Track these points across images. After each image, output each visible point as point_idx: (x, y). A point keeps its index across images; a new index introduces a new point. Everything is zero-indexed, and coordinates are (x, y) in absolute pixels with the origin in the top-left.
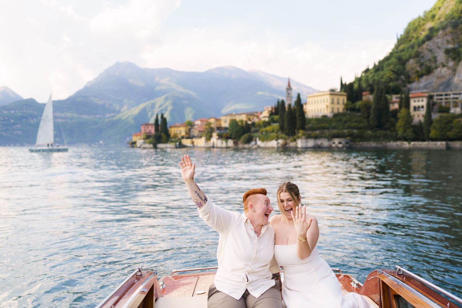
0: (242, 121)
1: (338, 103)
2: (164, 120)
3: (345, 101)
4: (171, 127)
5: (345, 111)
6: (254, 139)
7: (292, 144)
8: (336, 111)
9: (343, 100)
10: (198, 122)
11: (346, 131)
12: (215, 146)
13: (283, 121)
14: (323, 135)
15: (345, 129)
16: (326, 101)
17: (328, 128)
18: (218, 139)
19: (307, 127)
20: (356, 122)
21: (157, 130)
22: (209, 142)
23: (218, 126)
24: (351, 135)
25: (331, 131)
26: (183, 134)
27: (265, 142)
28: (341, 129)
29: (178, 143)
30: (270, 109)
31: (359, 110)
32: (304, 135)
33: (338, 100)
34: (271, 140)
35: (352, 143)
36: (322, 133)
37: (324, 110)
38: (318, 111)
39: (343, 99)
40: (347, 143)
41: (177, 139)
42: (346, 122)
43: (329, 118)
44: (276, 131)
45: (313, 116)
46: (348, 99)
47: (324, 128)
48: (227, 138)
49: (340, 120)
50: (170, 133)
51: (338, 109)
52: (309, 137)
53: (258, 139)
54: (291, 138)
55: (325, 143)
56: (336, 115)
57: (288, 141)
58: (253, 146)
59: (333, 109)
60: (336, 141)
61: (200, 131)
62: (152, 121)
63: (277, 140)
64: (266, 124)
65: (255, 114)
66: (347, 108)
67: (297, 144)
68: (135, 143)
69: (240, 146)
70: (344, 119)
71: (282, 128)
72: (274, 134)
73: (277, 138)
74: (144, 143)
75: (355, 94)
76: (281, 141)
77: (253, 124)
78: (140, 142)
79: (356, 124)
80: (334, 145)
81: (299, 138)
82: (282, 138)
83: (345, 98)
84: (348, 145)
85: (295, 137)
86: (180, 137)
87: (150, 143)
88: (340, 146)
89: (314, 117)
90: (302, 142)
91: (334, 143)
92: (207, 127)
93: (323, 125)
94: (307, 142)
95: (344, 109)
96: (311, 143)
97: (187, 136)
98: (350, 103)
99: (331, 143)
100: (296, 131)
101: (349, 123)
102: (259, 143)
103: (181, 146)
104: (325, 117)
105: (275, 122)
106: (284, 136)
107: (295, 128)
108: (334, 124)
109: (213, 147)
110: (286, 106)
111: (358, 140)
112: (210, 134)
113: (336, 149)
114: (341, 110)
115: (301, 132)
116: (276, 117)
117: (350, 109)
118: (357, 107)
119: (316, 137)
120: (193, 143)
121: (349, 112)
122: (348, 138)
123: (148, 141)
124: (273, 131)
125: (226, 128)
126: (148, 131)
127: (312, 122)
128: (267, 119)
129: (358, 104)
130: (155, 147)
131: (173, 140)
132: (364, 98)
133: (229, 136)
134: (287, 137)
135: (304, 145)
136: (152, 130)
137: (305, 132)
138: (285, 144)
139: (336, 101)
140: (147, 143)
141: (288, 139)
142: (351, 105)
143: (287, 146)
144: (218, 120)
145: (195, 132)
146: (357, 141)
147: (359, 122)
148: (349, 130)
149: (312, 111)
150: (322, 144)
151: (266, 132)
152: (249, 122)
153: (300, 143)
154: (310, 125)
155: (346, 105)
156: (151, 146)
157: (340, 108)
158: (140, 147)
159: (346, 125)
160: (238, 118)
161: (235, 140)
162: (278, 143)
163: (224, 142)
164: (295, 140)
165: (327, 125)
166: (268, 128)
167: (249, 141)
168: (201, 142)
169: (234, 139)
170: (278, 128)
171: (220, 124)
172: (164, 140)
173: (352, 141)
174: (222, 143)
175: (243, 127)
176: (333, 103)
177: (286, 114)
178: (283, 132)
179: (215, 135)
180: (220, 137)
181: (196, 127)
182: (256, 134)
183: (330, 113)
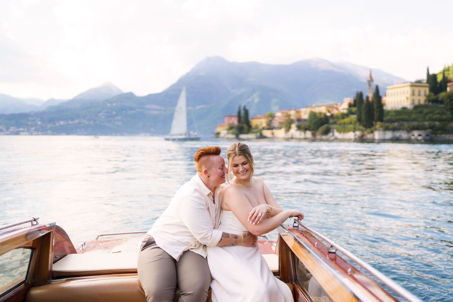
0: (320, 113)
1: (419, 95)
2: (246, 112)
3: (428, 92)
4: (253, 118)
5: (427, 103)
6: (331, 130)
7: (369, 136)
8: (416, 103)
9: (425, 92)
10: (279, 114)
11: (426, 123)
12: (294, 137)
13: (360, 113)
14: (402, 127)
15: (425, 121)
16: (406, 93)
17: (407, 120)
18: (297, 130)
19: (385, 119)
20: (438, 114)
21: (239, 121)
22: (288, 133)
23: (298, 117)
24: (432, 127)
25: (410, 123)
26: (264, 125)
27: (342, 134)
28: (422, 121)
29: (258, 134)
30: (349, 101)
31: (442, 102)
32: (381, 126)
33: (419, 92)
34: (349, 131)
35: (433, 136)
36: (401, 125)
37: (404, 102)
38: (398, 103)
39: (425, 90)
40: (427, 135)
41: (257, 130)
42: (427, 114)
43: (409, 110)
44: (353, 122)
45: (392, 108)
46: (431, 90)
47: (403, 120)
48: (306, 129)
49: (421, 112)
50: (251, 124)
51: (419, 101)
52: (386, 129)
53: (335, 131)
54: (369, 130)
55: (404, 135)
56: (416, 107)
57: (365, 133)
58: (330, 137)
59: (413, 100)
60: (416, 133)
61: (280, 123)
62: (235, 113)
63: (354, 132)
64: (344, 116)
65: (335, 106)
66: (429, 99)
67: (374, 135)
68: (218, 134)
69: (318, 137)
70: (426, 110)
71: (359, 120)
72: (351, 126)
73: (354, 130)
74: (228, 133)
75: (438, 85)
76: (358, 133)
77: (332, 116)
78: (223, 132)
79: (438, 116)
80: (413, 138)
81: (376, 130)
82: (359, 130)
83: (427, 90)
84: (428, 138)
85: (373, 129)
86: (261, 127)
87: (233, 134)
88: (420, 138)
89: (394, 109)
90: (379, 134)
91: (413, 135)
92: (287, 118)
93: (402, 117)
94: (384, 134)
95: (425, 101)
96: (389, 135)
97: (268, 127)
98: (433, 94)
99: (410, 135)
100: (374, 122)
101: (430, 115)
102: (337, 134)
103: (262, 137)
104: (404, 108)
105: (353, 113)
106: (361, 127)
107: (373, 120)
108: (414, 116)
109: (292, 138)
110: (364, 98)
111: (440, 132)
112: (289, 126)
113: (415, 141)
114: (422, 102)
115: (378, 124)
116: (354, 109)
117: (433, 100)
118: (440, 98)
119: (394, 129)
120: (273, 134)
121: (430, 104)
122: (429, 131)
123: (231, 131)
124: (351, 123)
125: (305, 120)
126: (231, 122)
127: (390, 114)
128: (345, 111)
129: (442, 95)
130: (237, 138)
131: (254, 130)
132: (448, 89)
133: (307, 127)
134: (364, 129)
135: (382, 137)
136: (235, 121)
137: (383, 124)
138: (363, 136)
139: (416, 93)
140: (230, 133)
141: (365, 131)
142: (433, 97)
143: (365, 137)
144: (298, 112)
145: (276, 123)
146: (439, 134)
147: (441, 114)
148: (430, 122)
149: (391, 102)
150: (400, 136)
151: (344, 124)
152: (328, 114)
153: (377, 135)
154: (388, 117)
155: (428, 96)
156: (234, 136)
157: (422, 100)
158: (223, 137)
159: (427, 117)
160: (317, 110)
161: (313, 132)
162: (355, 135)
163: (302, 133)
164: (372, 132)
165: (406, 117)
166: (346, 120)
167: (327, 132)
168: (280, 133)
169: (313, 130)
170: (356, 119)
171: (300, 116)
172: (245, 131)
173: (433, 133)
174: (300, 134)
175: (321, 119)
176: (413, 94)
177: (364, 106)
178: (360, 124)
179: (294, 126)
180: (299, 128)
181: (276, 118)
182: (334, 126)
183: (411, 104)
